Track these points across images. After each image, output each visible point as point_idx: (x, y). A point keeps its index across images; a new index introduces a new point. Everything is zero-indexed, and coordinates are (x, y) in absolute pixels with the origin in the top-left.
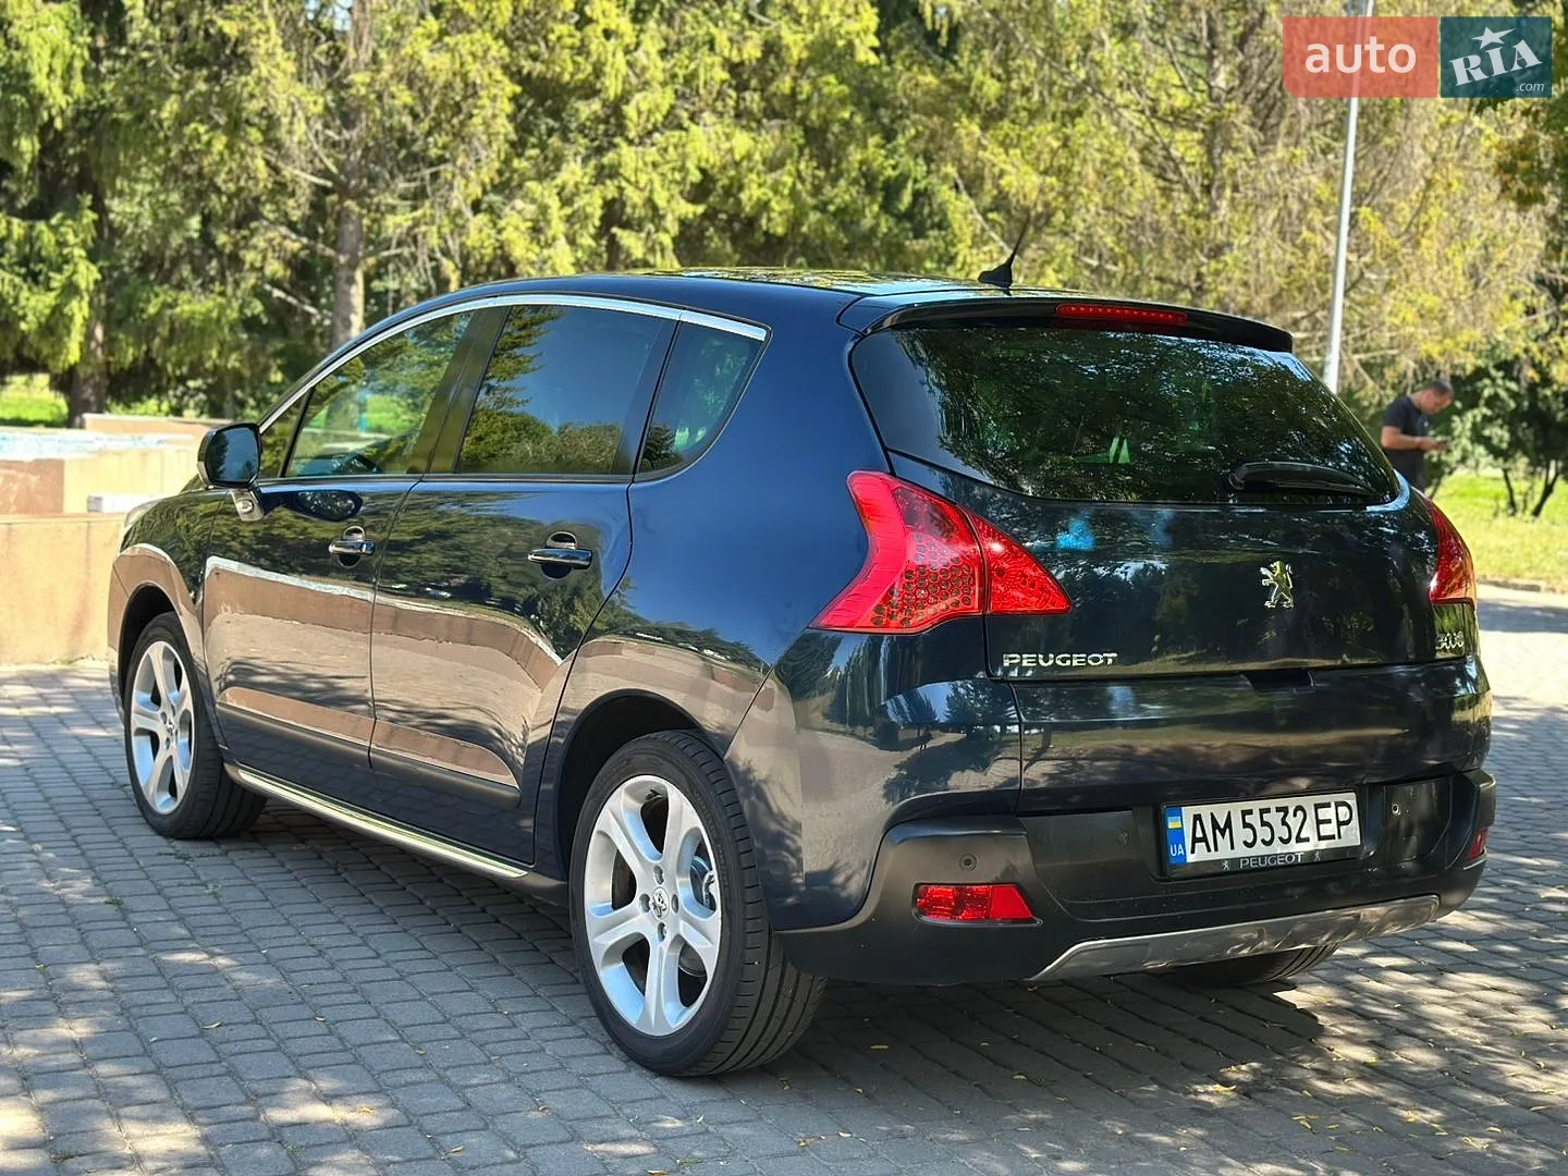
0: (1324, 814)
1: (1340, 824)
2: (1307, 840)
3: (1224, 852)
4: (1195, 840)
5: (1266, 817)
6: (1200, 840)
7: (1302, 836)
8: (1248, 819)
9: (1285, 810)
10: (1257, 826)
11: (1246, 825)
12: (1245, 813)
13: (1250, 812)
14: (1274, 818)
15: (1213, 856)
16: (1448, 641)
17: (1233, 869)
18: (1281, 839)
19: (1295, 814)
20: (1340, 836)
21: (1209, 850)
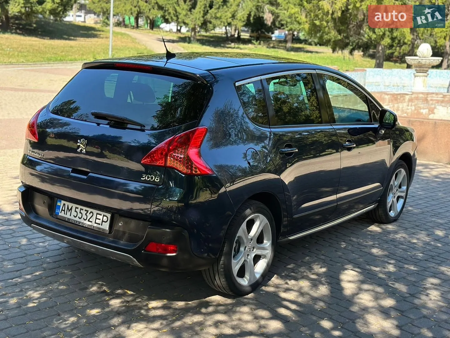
0: (99, 217)
1: (103, 221)
2: (91, 222)
3: (68, 216)
4: (62, 210)
5: (81, 211)
7: (90, 220)
8: (77, 210)
9: (87, 211)
10: (79, 212)
11: (75, 211)
12: (76, 208)
13: (78, 208)
14: (84, 212)
15: (65, 216)
16: (148, 178)
17: (68, 221)
18: (84, 218)
19: (90, 214)
20: (102, 225)
21: (65, 214)
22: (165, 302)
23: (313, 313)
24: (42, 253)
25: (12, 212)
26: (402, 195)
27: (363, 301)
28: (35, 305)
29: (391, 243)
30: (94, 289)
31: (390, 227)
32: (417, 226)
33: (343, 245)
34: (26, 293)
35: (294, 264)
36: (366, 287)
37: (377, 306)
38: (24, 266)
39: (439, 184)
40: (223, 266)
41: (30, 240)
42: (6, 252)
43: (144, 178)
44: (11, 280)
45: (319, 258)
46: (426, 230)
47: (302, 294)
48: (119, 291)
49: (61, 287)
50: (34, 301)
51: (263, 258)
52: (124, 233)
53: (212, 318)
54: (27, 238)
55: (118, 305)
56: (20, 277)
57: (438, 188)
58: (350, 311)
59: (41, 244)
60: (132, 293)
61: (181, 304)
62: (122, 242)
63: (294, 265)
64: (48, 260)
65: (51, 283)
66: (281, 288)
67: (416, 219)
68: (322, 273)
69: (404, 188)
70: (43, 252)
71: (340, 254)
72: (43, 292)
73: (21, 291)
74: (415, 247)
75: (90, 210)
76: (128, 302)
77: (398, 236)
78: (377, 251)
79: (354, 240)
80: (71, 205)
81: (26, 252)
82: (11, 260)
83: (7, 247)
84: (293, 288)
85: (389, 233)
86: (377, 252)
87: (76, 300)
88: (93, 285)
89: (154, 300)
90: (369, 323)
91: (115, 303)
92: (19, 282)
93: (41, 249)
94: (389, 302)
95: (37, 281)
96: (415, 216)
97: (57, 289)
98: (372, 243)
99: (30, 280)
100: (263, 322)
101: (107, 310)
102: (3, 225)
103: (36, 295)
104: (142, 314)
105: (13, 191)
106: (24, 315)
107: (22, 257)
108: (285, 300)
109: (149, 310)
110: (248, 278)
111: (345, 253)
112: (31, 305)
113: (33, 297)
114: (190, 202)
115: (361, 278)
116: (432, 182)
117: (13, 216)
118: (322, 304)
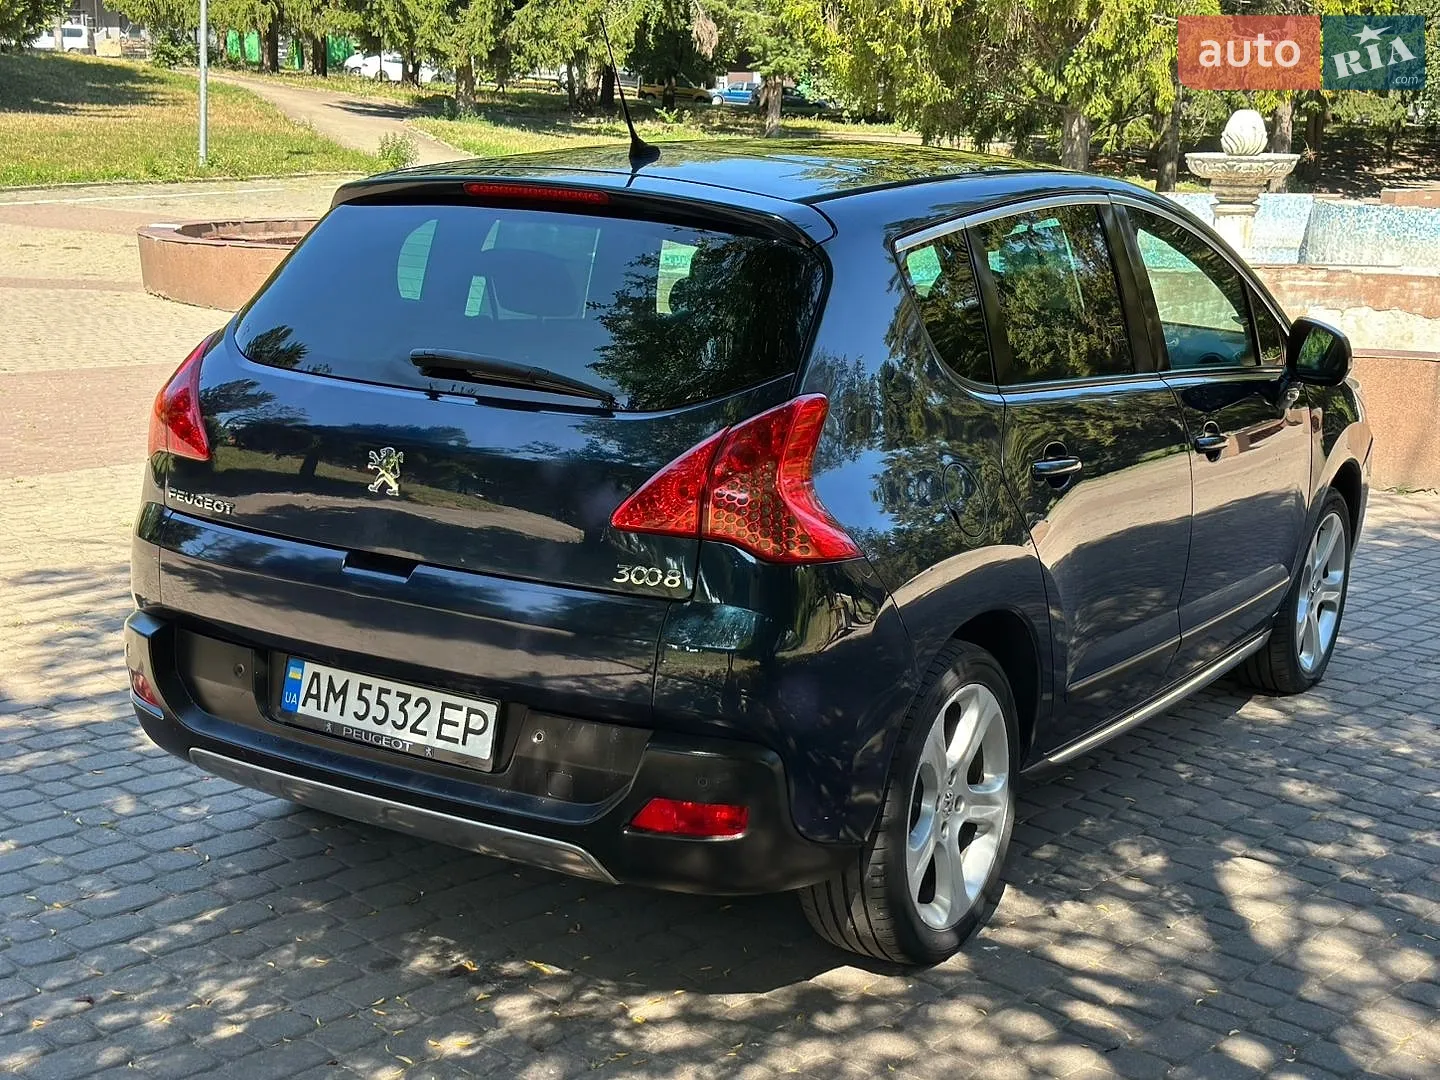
0: (450, 714)
1: (467, 730)
2: (424, 733)
3: (332, 715)
4: (309, 695)
5: (384, 697)
6: (313, 696)
7: (419, 727)
8: (365, 693)
9: (407, 698)
10: (373, 700)
11: (361, 698)
12: (363, 686)
13: (369, 687)
14: (393, 702)
15: (321, 715)
16: (639, 576)
17: (336, 733)
18: (394, 723)
19: (417, 705)
20: (464, 743)
21: (319, 708)
22: (682, 998)
23: (1186, 1014)
24: (200, 841)
25: (47, 701)
26: (1332, 599)
27: (1329, 965)
28: (239, 1029)
29: (1330, 757)
30: (423, 961)
31: (1308, 705)
32: (1390, 699)
33: (1184, 772)
34: (192, 986)
35: (1051, 843)
36: (1317, 913)
37: (1382, 979)
38: (150, 892)
39: (1395, 557)
40: (880, 867)
41: (143, 798)
42: (74, 844)
43: (623, 576)
44: (124, 945)
45: (1127, 821)
46: (1423, 710)
47: (1122, 948)
48: (512, 967)
49: (307, 962)
50: (230, 1017)
51: (984, 832)
52: (550, 768)
53: (860, 1049)
54: (130, 792)
55: (527, 1018)
56: (151, 930)
57: (1398, 569)
58: (1301, 1000)
59: (186, 810)
60: (558, 971)
61: (737, 1003)
62: (544, 800)
63: (1056, 849)
64: (230, 865)
65: (266, 949)
66: (1044, 929)
67: (1375, 676)
68: (1158, 873)
69: (1337, 575)
70: (204, 840)
71: (1185, 803)
72: (248, 980)
73: (172, 981)
74: (1414, 769)
75: (416, 693)
76: (553, 1004)
77: (1347, 735)
78: (1301, 789)
79: (1211, 751)
80: (340, 677)
81: (143, 840)
82: (99, 871)
83: (72, 828)
84: (1081, 929)
85: (1312, 724)
86: (1302, 793)
87: (376, 1007)
88: (417, 949)
89: (642, 993)
90: (1384, 1041)
91: (515, 1010)
92: (153, 952)
93: (192, 828)
94: (1413, 964)
95: (215, 942)
96: (1367, 665)
97: (297, 967)
98: (1274, 762)
99: (190, 942)
100: (1035, 1056)
101: (493, 1035)
102: (32, 750)
103: (232, 995)
104: (621, 1048)
105: (24, 628)
106: (211, 1069)
107: (133, 861)
108: (1073, 971)
109: (634, 1028)
110: (947, 902)
111: (1201, 798)
112: (225, 1032)
113: (222, 1002)
114: (780, 654)
115: (1289, 883)
116: (1373, 551)
117: (54, 714)
118: (1202, 981)
